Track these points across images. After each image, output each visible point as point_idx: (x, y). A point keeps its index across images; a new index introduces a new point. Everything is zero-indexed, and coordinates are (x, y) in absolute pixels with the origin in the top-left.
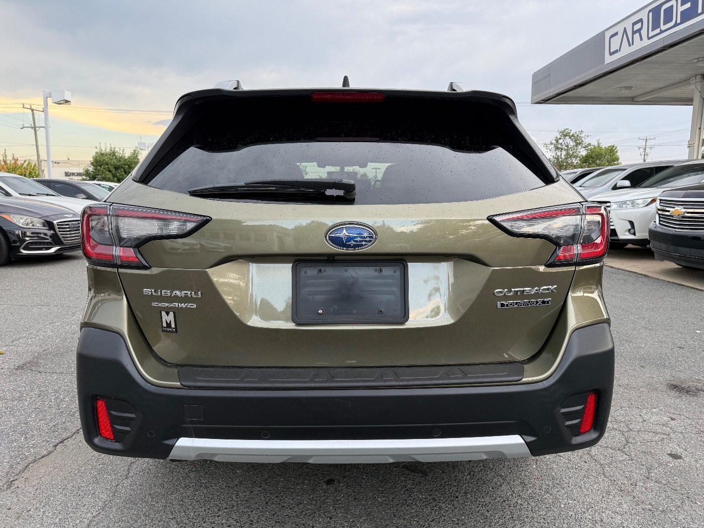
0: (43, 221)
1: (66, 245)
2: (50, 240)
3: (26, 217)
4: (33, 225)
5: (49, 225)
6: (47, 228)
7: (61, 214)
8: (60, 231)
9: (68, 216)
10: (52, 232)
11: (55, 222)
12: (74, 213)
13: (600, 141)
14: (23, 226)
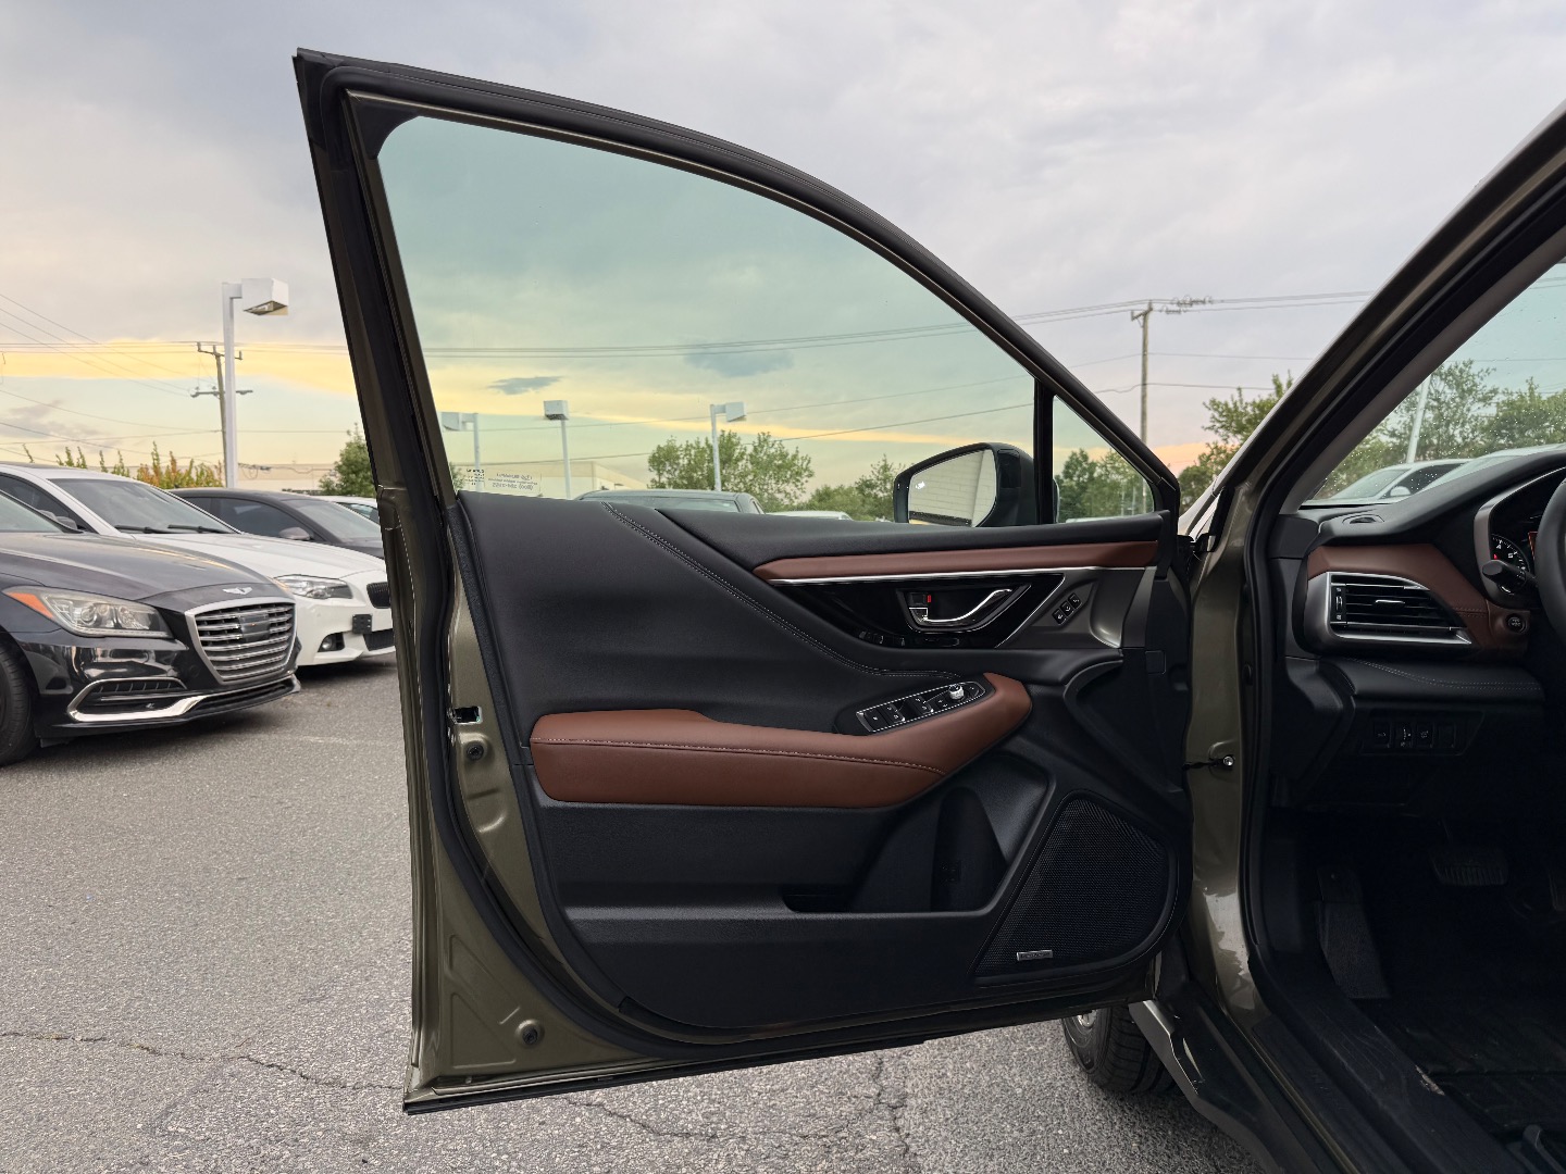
0: (152, 611)
1: (226, 688)
2: (170, 673)
3: (93, 600)
4: (118, 626)
5: (172, 623)
6: (163, 634)
7: (215, 584)
8: (205, 643)
9: (237, 591)
10: (179, 646)
11: (190, 614)
12: (259, 581)
13: (1535, 382)
14: (83, 630)
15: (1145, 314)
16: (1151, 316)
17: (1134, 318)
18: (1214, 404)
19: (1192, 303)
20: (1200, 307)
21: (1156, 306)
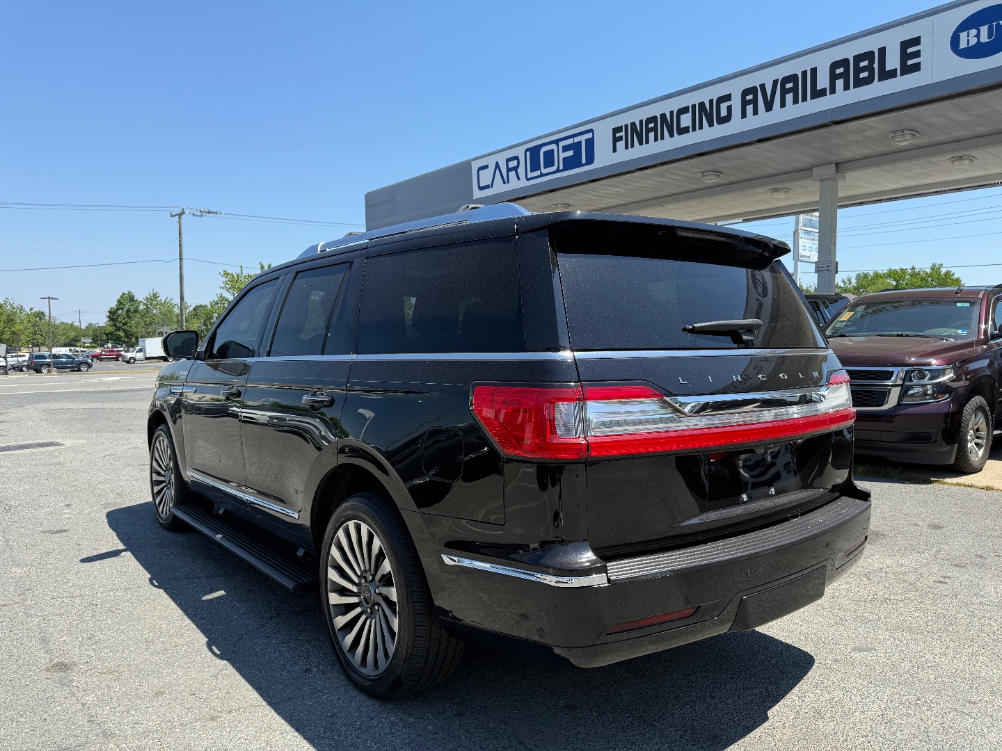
15: (180, 215)
16: (183, 217)
17: (172, 216)
18: (226, 274)
19: (209, 213)
20: (214, 215)
21: (187, 212)
